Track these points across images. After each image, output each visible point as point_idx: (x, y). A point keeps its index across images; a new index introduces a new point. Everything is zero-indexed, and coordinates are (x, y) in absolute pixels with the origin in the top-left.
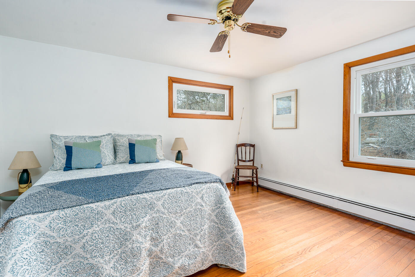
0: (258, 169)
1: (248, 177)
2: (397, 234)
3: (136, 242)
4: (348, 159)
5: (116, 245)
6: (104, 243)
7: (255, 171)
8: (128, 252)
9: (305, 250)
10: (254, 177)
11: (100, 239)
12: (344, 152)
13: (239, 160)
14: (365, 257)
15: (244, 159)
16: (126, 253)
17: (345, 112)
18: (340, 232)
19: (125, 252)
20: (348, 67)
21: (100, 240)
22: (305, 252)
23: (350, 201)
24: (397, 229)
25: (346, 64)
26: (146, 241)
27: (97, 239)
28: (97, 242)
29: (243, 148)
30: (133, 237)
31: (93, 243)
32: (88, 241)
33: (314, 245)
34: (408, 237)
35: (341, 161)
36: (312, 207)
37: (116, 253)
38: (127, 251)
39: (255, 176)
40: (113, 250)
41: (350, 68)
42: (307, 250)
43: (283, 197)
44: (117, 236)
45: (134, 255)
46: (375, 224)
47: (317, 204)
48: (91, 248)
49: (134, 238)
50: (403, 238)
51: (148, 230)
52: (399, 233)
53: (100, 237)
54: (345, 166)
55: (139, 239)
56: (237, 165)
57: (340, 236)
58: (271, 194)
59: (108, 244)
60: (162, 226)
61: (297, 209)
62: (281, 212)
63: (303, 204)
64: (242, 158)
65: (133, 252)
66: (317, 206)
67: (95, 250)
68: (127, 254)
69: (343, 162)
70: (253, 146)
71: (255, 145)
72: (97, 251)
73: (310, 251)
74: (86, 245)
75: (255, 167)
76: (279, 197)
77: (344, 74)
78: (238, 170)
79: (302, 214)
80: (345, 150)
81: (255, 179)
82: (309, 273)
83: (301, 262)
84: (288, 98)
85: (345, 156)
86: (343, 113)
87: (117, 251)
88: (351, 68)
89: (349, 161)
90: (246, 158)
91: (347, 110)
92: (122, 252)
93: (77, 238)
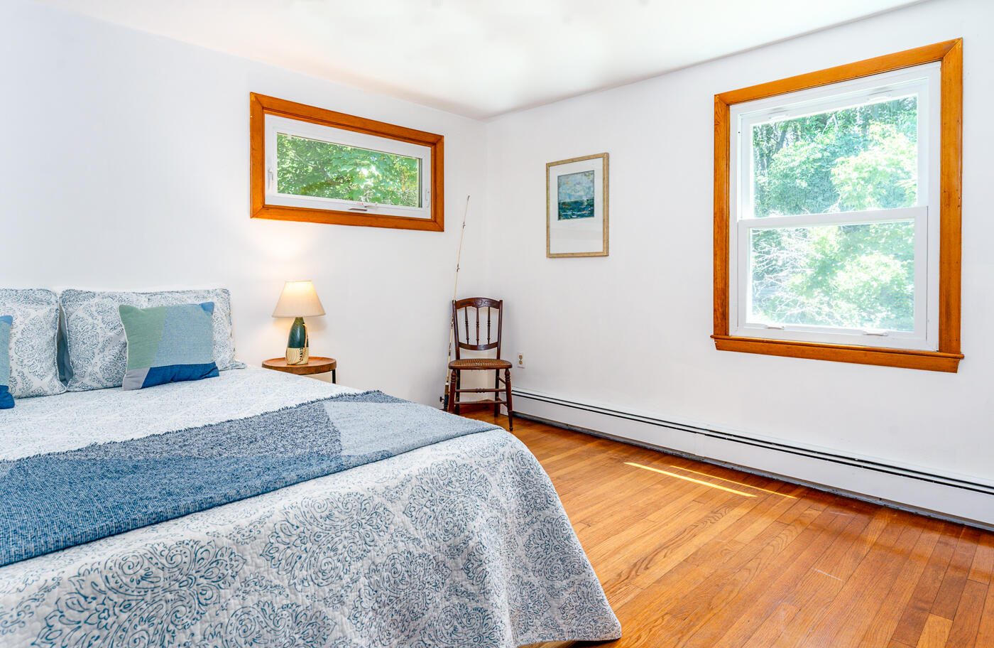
0: (511, 366)
1: (484, 391)
2: (829, 504)
3: (258, 588)
4: (726, 333)
5: (183, 609)
6: (134, 603)
7: (502, 372)
8: (230, 628)
9: (635, 565)
10: (502, 391)
11: (117, 592)
12: (718, 315)
13: (459, 345)
14: (769, 564)
15: (473, 342)
16: (222, 633)
17: (718, 215)
18: (712, 512)
19: (217, 630)
20: (724, 103)
21: (114, 597)
22: (636, 572)
23: (731, 435)
24: (828, 494)
25: (719, 95)
26: (292, 582)
27: (101, 591)
28: (103, 607)
29: (472, 311)
30: (245, 566)
31: (87, 614)
32: (64, 609)
33: (656, 552)
34: (852, 509)
35: (711, 337)
36: (648, 459)
37: (185, 640)
38: (225, 625)
39: (502, 386)
40: (172, 627)
41: (728, 105)
42: (640, 566)
43: (576, 439)
44: (185, 569)
45: (255, 635)
46: (786, 486)
47: (659, 452)
48: (78, 634)
49: (247, 570)
50: (841, 512)
51: (299, 541)
52: (831, 502)
53: (113, 584)
54: (720, 349)
55: (265, 574)
56: (454, 358)
57: (713, 523)
58: (545, 435)
59: (151, 609)
60: (345, 526)
61: (611, 467)
62: (573, 479)
63: (625, 455)
64: (468, 339)
65: (249, 626)
66: (657, 455)
67: (99, 641)
68: (229, 639)
69: (715, 338)
70: (497, 304)
71: (501, 301)
72: (108, 641)
73: (648, 566)
74: (58, 626)
75: (503, 361)
76: (566, 440)
77: (715, 120)
78: (456, 371)
79: (623, 478)
80: (720, 310)
81: (503, 397)
82: (649, 621)
83: (629, 598)
84: (585, 175)
85: (720, 325)
86: (714, 217)
87: (188, 632)
88: (731, 106)
89: (728, 335)
90: (478, 340)
91: (722, 209)
92: (208, 633)
93: (14, 606)
